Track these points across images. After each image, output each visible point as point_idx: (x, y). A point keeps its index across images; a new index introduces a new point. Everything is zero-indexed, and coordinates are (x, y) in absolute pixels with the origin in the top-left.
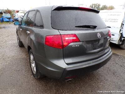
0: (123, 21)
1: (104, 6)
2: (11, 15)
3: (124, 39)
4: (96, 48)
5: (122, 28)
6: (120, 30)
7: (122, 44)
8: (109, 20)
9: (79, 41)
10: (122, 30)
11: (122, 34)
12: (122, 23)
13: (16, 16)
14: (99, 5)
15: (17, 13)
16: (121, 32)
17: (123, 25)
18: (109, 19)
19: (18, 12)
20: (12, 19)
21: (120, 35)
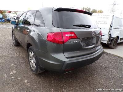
0: (111, 24)
1: (94, 10)
2: (2, 15)
3: (113, 39)
4: (90, 45)
5: (111, 29)
6: (109, 31)
7: (111, 44)
8: (99, 23)
9: (77, 38)
10: (110, 31)
11: (110, 35)
12: (111, 25)
13: (8, 17)
14: (89, 9)
15: (9, 14)
16: (110, 33)
17: (112, 26)
18: (100, 21)
19: (10, 12)
20: (4, 19)
21: (109, 36)
